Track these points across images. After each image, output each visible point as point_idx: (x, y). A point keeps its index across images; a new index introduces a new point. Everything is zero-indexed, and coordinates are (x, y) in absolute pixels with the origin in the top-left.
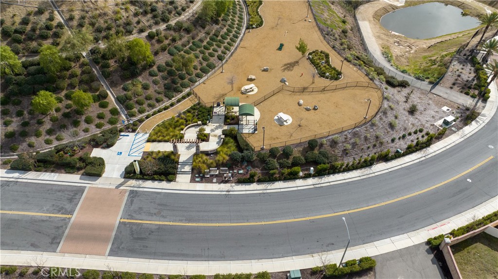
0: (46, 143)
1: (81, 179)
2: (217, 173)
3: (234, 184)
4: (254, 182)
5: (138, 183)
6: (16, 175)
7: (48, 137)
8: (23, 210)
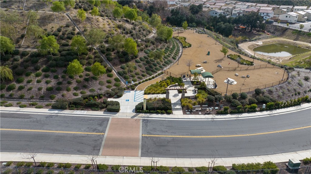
0: (74, 95)
1: (104, 113)
2: (200, 109)
3: (215, 115)
4: (228, 114)
5: (146, 115)
6: (56, 112)
7: (75, 92)
8: (66, 131)
